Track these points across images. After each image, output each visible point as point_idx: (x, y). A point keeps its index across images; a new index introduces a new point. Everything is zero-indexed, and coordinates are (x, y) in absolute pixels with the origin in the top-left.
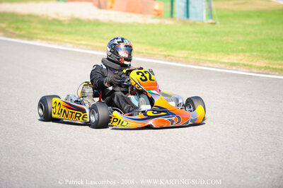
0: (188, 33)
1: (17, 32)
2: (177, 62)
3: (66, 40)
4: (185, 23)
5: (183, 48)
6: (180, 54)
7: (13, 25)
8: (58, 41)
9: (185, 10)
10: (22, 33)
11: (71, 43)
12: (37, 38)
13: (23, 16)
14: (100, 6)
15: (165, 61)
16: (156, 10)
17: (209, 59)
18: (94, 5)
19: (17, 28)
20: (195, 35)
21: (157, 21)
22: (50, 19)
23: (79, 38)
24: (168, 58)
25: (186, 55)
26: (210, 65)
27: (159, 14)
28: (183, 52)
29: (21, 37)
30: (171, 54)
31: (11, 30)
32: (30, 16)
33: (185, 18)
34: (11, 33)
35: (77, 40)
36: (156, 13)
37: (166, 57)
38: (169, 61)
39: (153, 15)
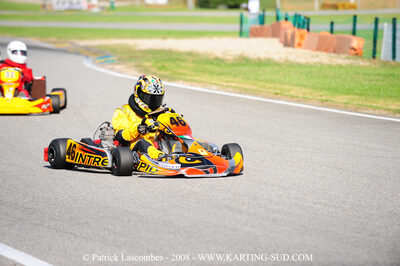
3: (213, 82)
6: (342, 99)
7: (159, 64)
8: (202, 82)
9: (392, 48)
11: (217, 85)
12: (180, 79)
13: (179, 54)
17: (375, 105)
19: (163, 68)
23: (231, 79)
24: (325, 103)
26: (371, 112)
27: (357, 53)
33: (390, 59)
34: (154, 73)
35: (227, 82)
36: (353, 52)
37: (322, 101)
39: (349, 54)
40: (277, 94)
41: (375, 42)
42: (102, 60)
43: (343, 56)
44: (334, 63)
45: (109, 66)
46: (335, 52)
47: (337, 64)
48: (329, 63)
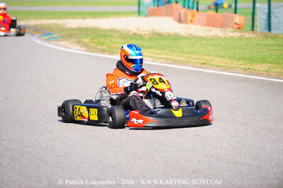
0: (269, 46)
1: (99, 47)
2: (258, 76)
4: (266, 36)
5: (264, 61)
6: (260, 67)
7: (95, 40)
9: (267, 22)
10: (104, 47)
11: (151, 57)
13: (105, 31)
14: (180, 21)
15: (245, 74)
16: (236, 24)
18: (174, 19)
19: (99, 43)
20: (276, 48)
21: (237, 34)
22: (131, 33)
23: (159, 52)
24: (248, 71)
25: (266, 69)
27: (239, 28)
28: (264, 65)
29: (103, 51)
30: (250, 67)
31: (93, 45)
32: (112, 30)
33: (267, 31)
34: (94, 48)
35: (157, 54)
36: (236, 26)
37: (246, 70)
38: (249, 75)
39: (233, 28)
40: (204, 64)
41: (253, 18)
42: (47, 37)
43: (229, 30)
44: (228, 36)
45: (56, 43)
46: (221, 27)
47: (230, 37)
48: (223, 36)
